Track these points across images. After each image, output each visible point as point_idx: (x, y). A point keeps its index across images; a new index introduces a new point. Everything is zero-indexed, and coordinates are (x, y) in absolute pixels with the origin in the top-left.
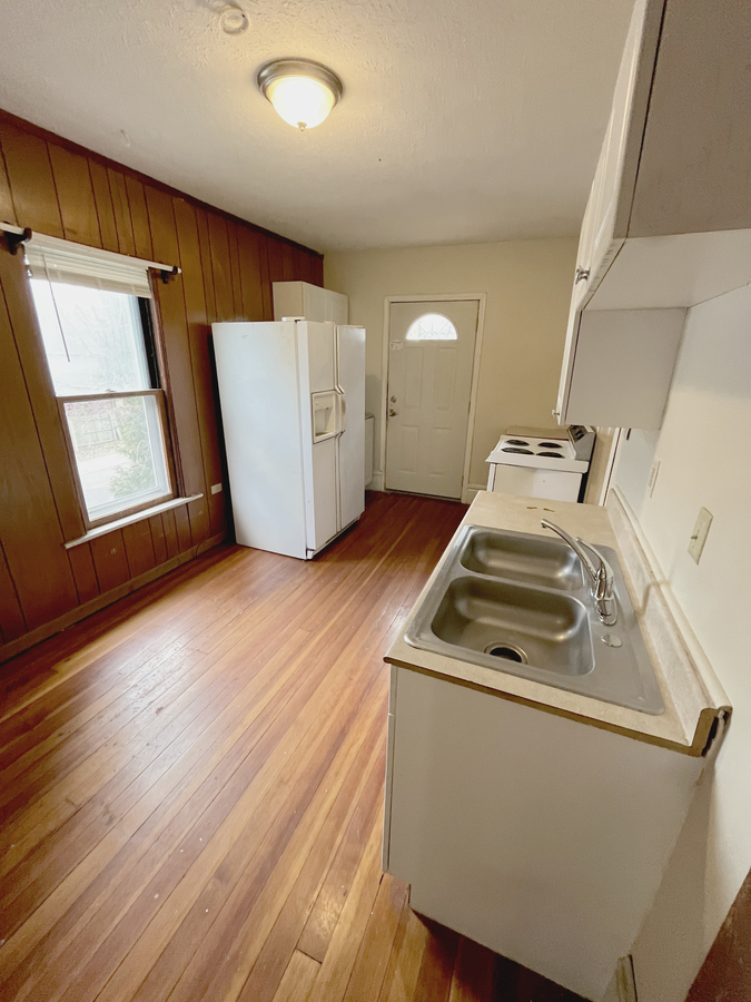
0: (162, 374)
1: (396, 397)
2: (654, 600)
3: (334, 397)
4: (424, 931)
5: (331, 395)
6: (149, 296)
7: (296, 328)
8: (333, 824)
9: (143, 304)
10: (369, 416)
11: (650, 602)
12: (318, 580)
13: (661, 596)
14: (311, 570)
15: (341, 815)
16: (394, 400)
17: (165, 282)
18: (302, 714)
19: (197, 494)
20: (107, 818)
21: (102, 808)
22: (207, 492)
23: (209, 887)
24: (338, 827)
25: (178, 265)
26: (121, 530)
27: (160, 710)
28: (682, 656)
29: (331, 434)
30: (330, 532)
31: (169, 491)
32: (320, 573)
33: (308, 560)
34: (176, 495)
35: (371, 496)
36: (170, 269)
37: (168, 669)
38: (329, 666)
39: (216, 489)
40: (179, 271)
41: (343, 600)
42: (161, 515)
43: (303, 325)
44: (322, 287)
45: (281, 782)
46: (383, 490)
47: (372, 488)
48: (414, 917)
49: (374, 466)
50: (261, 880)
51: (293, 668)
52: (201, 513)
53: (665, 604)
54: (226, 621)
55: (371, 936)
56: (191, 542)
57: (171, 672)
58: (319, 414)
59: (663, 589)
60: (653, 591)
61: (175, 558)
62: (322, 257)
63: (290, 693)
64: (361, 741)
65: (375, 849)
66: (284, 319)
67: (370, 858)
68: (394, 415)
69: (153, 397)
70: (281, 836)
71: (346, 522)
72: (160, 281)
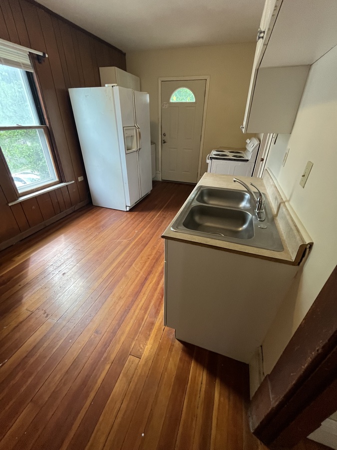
0: (45, 117)
1: (166, 133)
2: (283, 209)
3: (135, 130)
4: (181, 345)
5: (133, 129)
6: (32, 71)
7: (113, 90)
8: (143, 312)
9: (29, 75)
10: (152, 143)
11: (280, 210)
12: (132, 219)
13: (285, 206)
14: (129, 216)
15: (146, 309)
16: (164, 135)
17: (40, 63)
18: (127, 273)
19: (71, 181)
20: (46, 314)
21: (43, 312)
22: (76, 180)
23: (93, 336)
24: (145, 313)
25: (45, 51)
26: (36, 198)
27: (64, 274)
28: (293, 228)
29: (134, 149)
30: (137, 198)
31: (57, 180)
32: (133, 216)
33: (127, 211)
34: (61, 181)
35: (155, 183)
36: (41, 54)
37: (66, 258)
38: (139, 254)
39: (80, 179)
40: (47, 56)
41: (144, 227)
42: (54, 191)
43: (117, 88)
44: (126, 70)
45: (120, 298)
46: (161, 180)
47: (155, 179)
48: (177, 342)
49: (157, 169)
50: (114, 333)
51: (123, 255)
52: (74, 190)
53: (287, 209)
54: (91, 238)
55: (160, 348)
56: (71, 204)
57: (68, 259)
58: (127, 138)
59: (286, 204)
60: (282, 205)
61: (64, 211)
62: (125, 54)
63: (122, 265)
64: (154, 281)
65: (161, 320)
66: (106, 85)
67: (159, 322)
68: (165, 142)
69: (42, 130)
70: (121, 317)
71: (144, 194)
72: (37, 62)
